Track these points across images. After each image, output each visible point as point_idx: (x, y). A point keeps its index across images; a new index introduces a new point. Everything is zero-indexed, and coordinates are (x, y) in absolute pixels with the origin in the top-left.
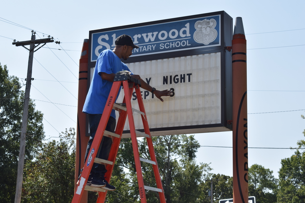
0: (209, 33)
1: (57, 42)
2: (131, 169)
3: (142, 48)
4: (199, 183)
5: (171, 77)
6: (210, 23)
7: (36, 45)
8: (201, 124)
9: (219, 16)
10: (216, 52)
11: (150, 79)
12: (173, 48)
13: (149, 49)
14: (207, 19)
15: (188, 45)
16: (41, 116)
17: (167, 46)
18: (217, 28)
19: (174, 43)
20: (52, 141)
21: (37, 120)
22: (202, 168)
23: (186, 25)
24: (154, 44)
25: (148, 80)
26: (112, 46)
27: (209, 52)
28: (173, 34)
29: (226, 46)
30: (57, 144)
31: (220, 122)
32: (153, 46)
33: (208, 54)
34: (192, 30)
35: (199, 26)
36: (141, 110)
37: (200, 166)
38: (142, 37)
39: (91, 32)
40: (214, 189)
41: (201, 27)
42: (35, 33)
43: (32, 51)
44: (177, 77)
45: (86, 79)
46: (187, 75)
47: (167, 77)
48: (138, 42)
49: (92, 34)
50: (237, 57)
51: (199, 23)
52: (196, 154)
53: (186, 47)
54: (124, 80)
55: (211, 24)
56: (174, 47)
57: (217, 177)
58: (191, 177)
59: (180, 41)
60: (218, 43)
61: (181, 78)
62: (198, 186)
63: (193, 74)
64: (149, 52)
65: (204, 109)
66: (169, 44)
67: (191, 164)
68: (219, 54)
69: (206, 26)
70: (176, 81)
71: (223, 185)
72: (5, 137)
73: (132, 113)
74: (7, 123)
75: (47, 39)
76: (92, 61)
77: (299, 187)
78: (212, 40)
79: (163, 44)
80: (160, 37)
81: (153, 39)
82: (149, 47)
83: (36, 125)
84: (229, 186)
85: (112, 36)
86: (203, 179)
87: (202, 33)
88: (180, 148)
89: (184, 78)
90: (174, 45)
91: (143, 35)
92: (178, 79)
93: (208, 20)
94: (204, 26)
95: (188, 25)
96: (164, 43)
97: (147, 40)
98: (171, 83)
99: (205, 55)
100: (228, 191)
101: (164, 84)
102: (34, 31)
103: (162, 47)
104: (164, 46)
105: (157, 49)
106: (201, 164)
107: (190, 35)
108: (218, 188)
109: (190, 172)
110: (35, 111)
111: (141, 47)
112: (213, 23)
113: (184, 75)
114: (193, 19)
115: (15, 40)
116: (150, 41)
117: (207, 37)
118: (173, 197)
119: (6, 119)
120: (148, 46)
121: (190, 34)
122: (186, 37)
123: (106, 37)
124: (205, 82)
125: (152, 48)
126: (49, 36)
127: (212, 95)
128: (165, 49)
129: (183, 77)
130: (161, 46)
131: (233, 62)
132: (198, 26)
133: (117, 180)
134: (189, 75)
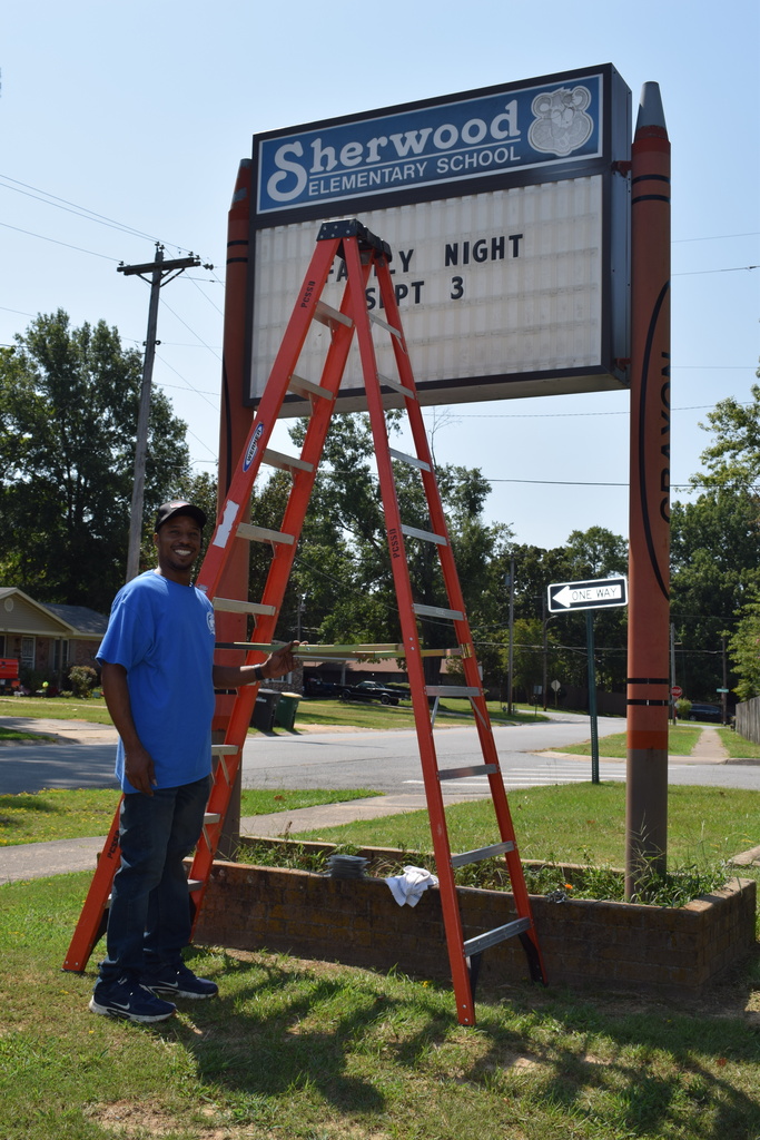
0: (571, 123)
1: (207, 267)
2: (356, 533)
3: (391, 174)
4: (488, 560)
5: (466, 245)
6: (574, 97)
7: (164, 272)
8: (547, 368)
9: (597, 78)
10: (589, 176)
11: (411, 252)
12: (472, 170)
13: (409, 175)
14: (566, 86)
15: (512, 159)
16: (184, 428)
17: (457, 163)
18: (592, 111)
19: (475, 155)
20: (201, 475)
21: (175, 436)
22: (496, 532)
23: (507, 108)
24: (421, 162)
25: (406, 255)
26: (312, 171)
27: (571, 177)
28: (473, 132)
29: (617, 160)
30: (211, 480)
31: (598, 362)
32: (418, 165)
33: (566, 182)
34: (525, 119)
35: (544, 107)
36: (390, 323)
37: (492, 527)
38: (390, 143)
39: (257, 138)
40: (515, 574)
41: (550, 110)
42: (162, 248)
43: (156, 285)
44: (482, 246)
45: (245, 260)
46: (511, 238)
47: (456, 245)
48: (378, 158)
49: (261, 143)
50: (646, 188)
51: (544, 100)
52: (483, 504)
53: (509, 164)
54: (348, 236)
55: (577, 100)
56: (475, 165)
57: (521, 551)
58: (473, 548)
59: (493, 150)
60: (596, 152)
61: (495, 248)
62: (486, 567)
63: (526, 236)
64: (409, 181)
65: (554, 327)
66: (461, 158)
67: (473, 523)
68: (597, 180)
69: (561, 107)
70: (480, 255)
71: (533, 566)
72: (113, 468)
73: (368, 327)
74: (116, 441)
75: (187, 259)
76: (259, 212)
77: (677, 571)
78: (579, 143)
79: (446, 160)
80: (438, 142)
81: (418, 148)
82: (409, 169)
83: (173, 445)
84: (544, 567)
85: (312, 145)
86: (496, 552)
87: (551, 124)
88: (452, 493)
89: (501, 248)
90: (475, 160)
91: (392, 138)
92: (484, 251)
93: (568, 91)
94: (556, 108)
95: (513, 106)
96: (449, 157)
97: (402, 151)
98: (466, 261)
99: (559, 183)
100: (541, 576)
101: (447, 264)
102: (161, 243)
103: (443, 167)
104: (449, 164)
105: (431, 173)
106: (493, 523)
107: (518, 133)
108: (523, 572)
109: (470, 539)
110: (171, 419)
111: (387, 171)
112: (581, 97)
113: (502, 239)
114: (525, 91)
115: (122, 263)
116: (411, 153)
117: (566, 134)
118: (437, 586)
119: (114, 432)
120: (406, 167)
121: (518, 128)
122: (508, 138)
123: (297, 149)
124: (558, 256)
125: (417, 171)
126: (191, 254)
127: (577, 289)
128: (451, 174)
129: (498, 244)
130: (439, 164)
131: (634, 201)
132: (540, 107)
133: (330, 553)
134: (516, 238)
